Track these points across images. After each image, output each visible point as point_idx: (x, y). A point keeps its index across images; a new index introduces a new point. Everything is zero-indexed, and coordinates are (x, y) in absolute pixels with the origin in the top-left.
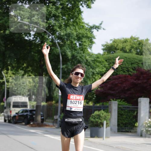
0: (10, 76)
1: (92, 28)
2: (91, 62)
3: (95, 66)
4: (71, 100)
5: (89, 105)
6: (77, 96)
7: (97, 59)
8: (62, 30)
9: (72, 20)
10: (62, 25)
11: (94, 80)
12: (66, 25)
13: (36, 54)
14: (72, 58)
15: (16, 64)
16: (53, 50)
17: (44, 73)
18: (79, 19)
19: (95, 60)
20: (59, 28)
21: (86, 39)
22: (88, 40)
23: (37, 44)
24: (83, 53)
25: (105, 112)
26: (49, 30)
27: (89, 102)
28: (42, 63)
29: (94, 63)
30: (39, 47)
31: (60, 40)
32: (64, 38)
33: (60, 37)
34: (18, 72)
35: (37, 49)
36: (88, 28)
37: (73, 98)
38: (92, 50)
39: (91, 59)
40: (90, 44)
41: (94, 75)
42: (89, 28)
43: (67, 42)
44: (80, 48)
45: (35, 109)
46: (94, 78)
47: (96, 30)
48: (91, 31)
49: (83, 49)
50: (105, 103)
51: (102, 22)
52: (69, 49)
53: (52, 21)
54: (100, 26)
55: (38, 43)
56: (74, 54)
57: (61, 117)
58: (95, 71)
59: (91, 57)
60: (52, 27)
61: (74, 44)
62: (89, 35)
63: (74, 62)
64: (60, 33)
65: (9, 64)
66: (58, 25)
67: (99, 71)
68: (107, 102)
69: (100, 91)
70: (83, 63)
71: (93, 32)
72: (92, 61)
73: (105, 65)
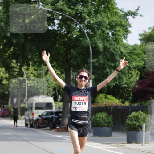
0: (31, 73)
1: (127, 14)
2: (126, 55)
3: (131, 59)
4: (75, 101)
5: (125, 105)
6: (80, 98)
7: (134, 51)
8: (92, 17)
9: (103, 6)
10: (91, 12)
11: (130, 76)
12: (96, 12)
13: (62, 47)
14: (104, 51)
15: (38, 58)
16: (81, 41)
17: (71, 69)
18: (112, 5)
19: (131, 52)
20: (88, 15)
21: (120, 28)
22: (123, 29)
23: (62, 34)
24: (117, 44)
25: (143, 113)
26: (77, 18)
27: (125, 101)
28: (69, 57)
29: (130, 56)
30: (66, 38)
31: (90, 30)
32: (94, 27)
33: (90, 25)
34: (41, 68)
35: (62, 40)
36: (122, 14)
37: (77, 99)
38: (127, 41)
39: (126, 51)
40: (125, 33)
41: (131, 70)
42: (124, 15)
43: (97, 32)
44: (113, 39)
45: (61, 110)
46: (131, 73)
47: (132, 17)
48: (126, 18)
49: (117, 40)
50: (143, 103)
51: (139, 7)
52: (100, 40)
53: (80, 7)
54: (136, 12)
55: (64, 33)
56: (106, 45)
57: (92, 120)
58: (131, 65)
59: (126, 49)
60: (79, 14)
61: (106, 34)
62: (123, 23)
63: (106, 55)
64: (90, 21)
65: (30, 58)
66: (87, 11)
67: (136, 65)
68: (147, 101)
69: (137, 89)
70: (117, 56)
71: (128, 19)
72: (128, 53)
73: (143, 58)
